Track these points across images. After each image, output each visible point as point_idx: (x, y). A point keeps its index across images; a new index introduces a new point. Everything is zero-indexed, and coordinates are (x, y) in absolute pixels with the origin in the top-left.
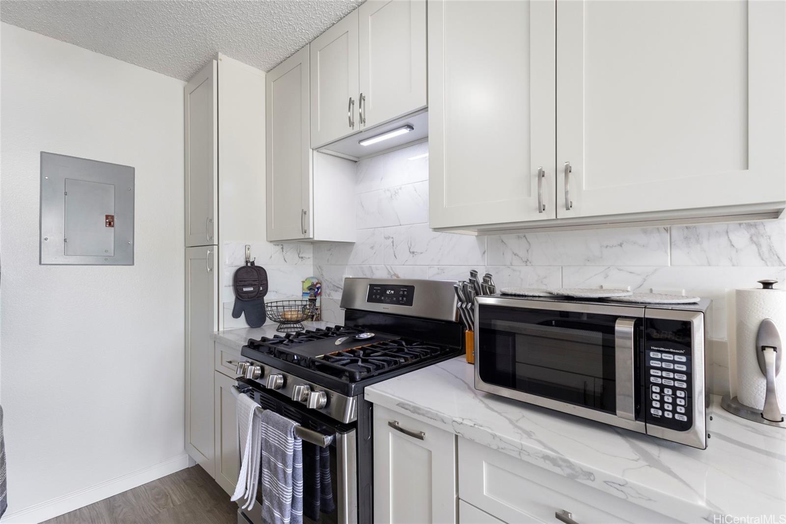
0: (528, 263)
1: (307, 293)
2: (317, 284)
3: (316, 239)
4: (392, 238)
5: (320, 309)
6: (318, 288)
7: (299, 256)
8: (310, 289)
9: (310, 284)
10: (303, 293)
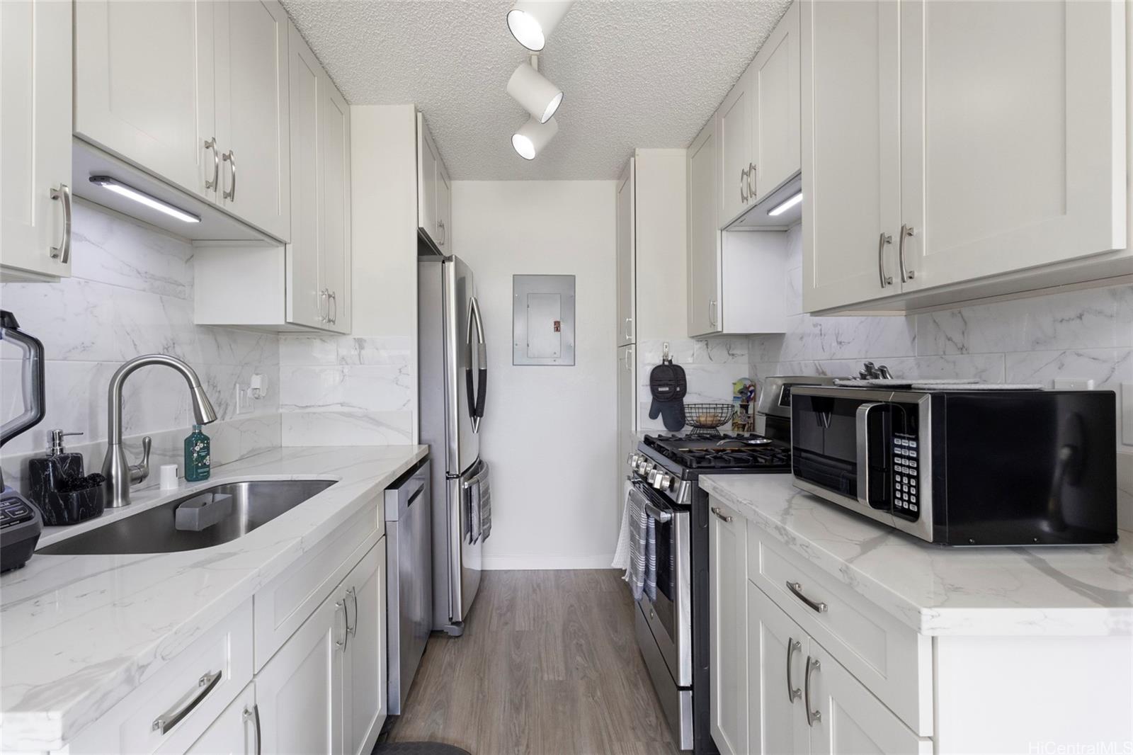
0: (964, 351)
1: (738, 398)
2: (750, 386)
3: (725, 332)
4: (820, 325)
5: (754, 417)
6: (751, 392)
7: (729, 353)
8: (741, 392)
9: (742, 387)
10: (734, 397)
